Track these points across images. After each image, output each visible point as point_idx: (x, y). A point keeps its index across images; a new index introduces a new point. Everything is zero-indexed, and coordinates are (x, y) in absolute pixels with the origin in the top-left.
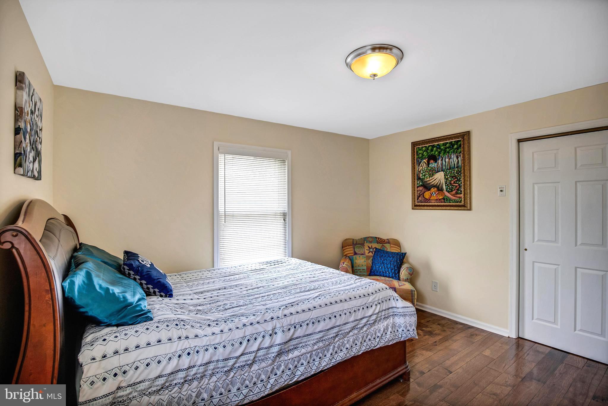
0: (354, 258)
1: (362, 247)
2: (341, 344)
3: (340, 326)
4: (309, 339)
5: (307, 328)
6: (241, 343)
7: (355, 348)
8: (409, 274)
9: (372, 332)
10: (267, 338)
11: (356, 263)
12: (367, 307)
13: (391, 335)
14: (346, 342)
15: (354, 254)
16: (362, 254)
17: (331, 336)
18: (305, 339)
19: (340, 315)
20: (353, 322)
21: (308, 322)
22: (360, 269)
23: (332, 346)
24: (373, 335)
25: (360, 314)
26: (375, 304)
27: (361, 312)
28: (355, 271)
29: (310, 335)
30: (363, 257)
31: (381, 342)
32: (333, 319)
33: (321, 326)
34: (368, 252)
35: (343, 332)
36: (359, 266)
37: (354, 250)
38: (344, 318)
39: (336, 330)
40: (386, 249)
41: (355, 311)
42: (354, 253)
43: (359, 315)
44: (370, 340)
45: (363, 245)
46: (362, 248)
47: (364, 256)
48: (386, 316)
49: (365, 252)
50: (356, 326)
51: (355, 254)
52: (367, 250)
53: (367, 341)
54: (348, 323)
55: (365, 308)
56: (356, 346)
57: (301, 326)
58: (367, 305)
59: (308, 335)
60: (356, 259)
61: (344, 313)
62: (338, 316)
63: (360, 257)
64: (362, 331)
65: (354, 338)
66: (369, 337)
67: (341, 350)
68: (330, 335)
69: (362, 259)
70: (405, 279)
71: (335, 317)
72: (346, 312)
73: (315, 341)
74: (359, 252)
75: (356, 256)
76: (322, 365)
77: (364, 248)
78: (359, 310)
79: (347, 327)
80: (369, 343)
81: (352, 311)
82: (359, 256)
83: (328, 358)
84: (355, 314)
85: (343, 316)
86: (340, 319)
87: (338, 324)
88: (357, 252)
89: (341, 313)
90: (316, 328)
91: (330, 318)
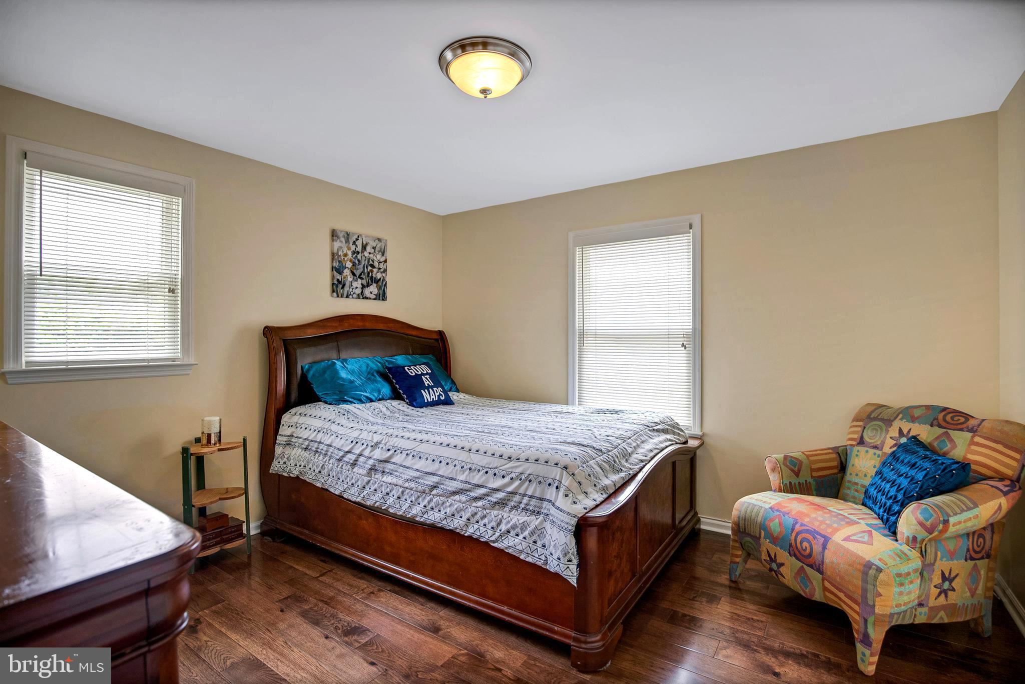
0: (854, 452)
1: (884, 428)
2: (440, 502)
3: (442, 476)
4: (405, 472)
5: (406, 458)
6: (352, 442)
7: (458, 521)
8: (921, 524)
9: (493, 516)
10: (369, 449)
11: (853, 465)
12: (495, 474)
13: (523, 543)
14: (448, 504)
15: (858, 444)
16: (875, 447)
17: (427, 483)
18: (401, 469)
19: (447, 464)
20: (462, 482)
21: (409, 452)
22: (857, 484)
23: (429, 497)
24: (491, 521)
25: (478, 477)
26: (510, 476)
27: (482, 476)
28: (847, 484)
29: (408, 468)
30: (875, 454)
31: (504, 541)
32: (437, 464)
33: (421, 465)
34: (892, 444)
35: (445, 487)
36: (857, 475)
37: (863, 432)
38: (451, 469)
39: (436, 479)
40: (949, 446)
41: (470, 469)
42: (858, 441)
43: (477, 479)
44: (485, 525)
45: (888, 422)
46: (881, 429)
47: (878, 452)
48: (531, 509)
49: (883, 443)
50: (467, 491)
51: (861, 442)
52: (891, 438)
53: (481, 523)
54: (455, 480)
55: (491, 472)
56: (460, 519)
57: (401, 453)
58: (496, 471)
59: (405, 467)
60: (857, 455)
61: (454, 463)
62: (444, 463)
63: (867, 452)
64: (474, 504)
65: (461, 506)
66: (486, 521)
67: (439, 511)
68: (428, 480)
69: (870, 459)
70: (906, 535)
71: (441, 462)
72: (457, 464)
73: (408, 477)
74: (870, 441)
75: (859, 448)
76: (413, 512)
77: (887, 431)
78: (479, 471)
79: (451, 484)
80: (482, 529)
81: (466, 467)
82: (866, 449)
83: (420, 509)
84: (469, 473)
85: (451, 467)
86: (445, 468)
87: (440, 473)
88: (866, 438)
89: (450, 462)
90: (415, 464)
91: (433, 460)
